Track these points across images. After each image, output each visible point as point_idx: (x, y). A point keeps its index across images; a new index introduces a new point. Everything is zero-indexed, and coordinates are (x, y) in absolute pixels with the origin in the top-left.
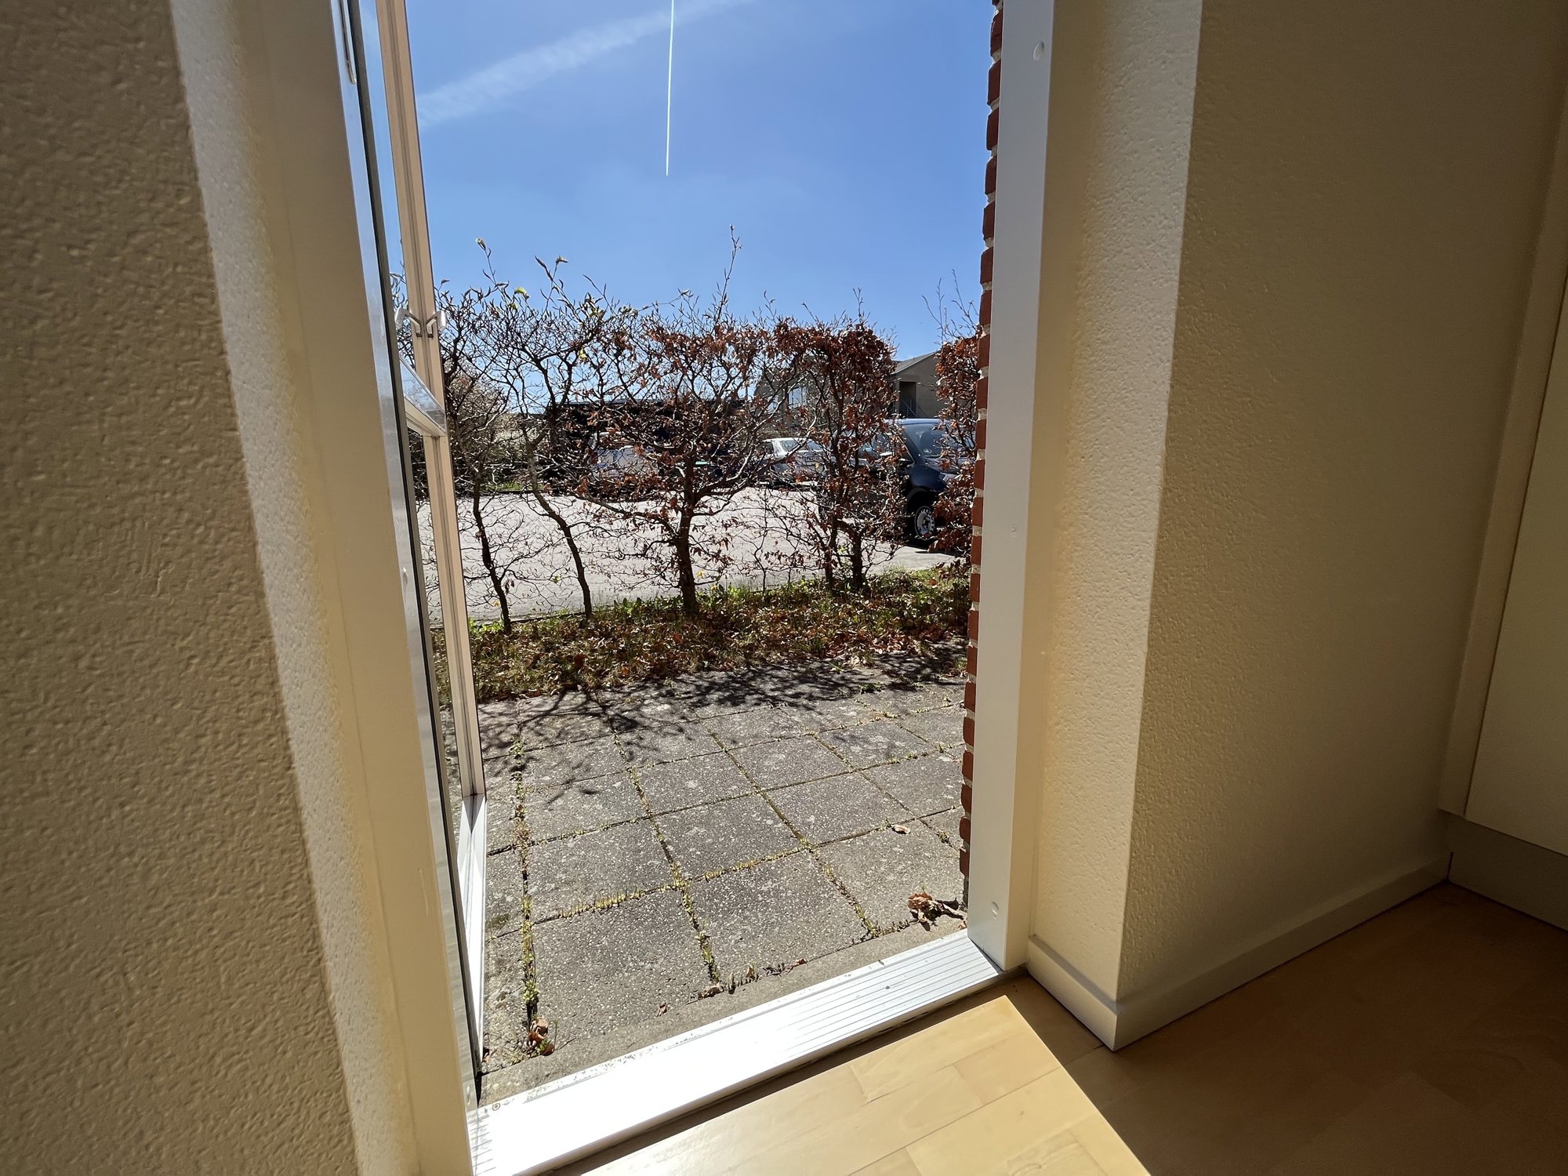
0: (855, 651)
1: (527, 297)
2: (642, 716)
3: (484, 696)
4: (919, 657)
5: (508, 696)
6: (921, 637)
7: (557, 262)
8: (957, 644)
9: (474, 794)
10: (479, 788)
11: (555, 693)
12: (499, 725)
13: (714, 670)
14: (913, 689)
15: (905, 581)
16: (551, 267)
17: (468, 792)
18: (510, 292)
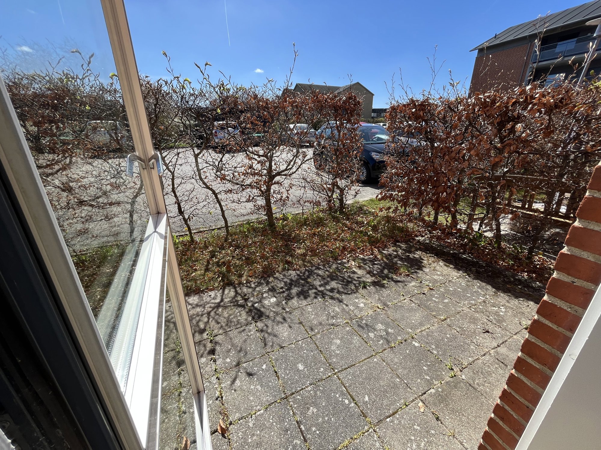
0: (351, 256)
1: (190, 83)
2: (264, 307)
3: (188, 292)
4: (380, 261)
5: (198, 291)
6: (377, 246)
7: (206, 65)
8: (394, 251)
9: (199, 392)
10: (201, 389)
11: (221, 289)
12: (198, 315)
13: (290, 270)
14: (383, 286)
15: (360, 208)
16: (203, 68)
17: (196, 391)
18: (181, 80)
